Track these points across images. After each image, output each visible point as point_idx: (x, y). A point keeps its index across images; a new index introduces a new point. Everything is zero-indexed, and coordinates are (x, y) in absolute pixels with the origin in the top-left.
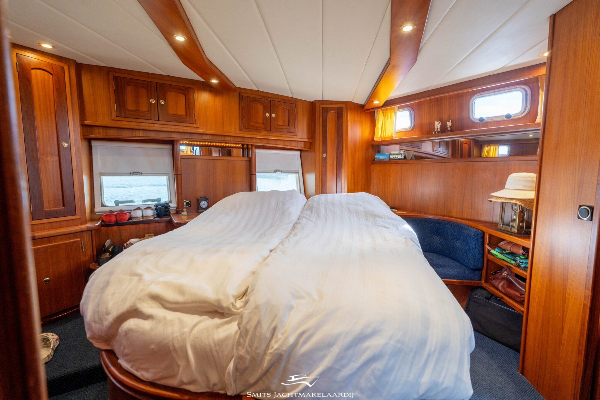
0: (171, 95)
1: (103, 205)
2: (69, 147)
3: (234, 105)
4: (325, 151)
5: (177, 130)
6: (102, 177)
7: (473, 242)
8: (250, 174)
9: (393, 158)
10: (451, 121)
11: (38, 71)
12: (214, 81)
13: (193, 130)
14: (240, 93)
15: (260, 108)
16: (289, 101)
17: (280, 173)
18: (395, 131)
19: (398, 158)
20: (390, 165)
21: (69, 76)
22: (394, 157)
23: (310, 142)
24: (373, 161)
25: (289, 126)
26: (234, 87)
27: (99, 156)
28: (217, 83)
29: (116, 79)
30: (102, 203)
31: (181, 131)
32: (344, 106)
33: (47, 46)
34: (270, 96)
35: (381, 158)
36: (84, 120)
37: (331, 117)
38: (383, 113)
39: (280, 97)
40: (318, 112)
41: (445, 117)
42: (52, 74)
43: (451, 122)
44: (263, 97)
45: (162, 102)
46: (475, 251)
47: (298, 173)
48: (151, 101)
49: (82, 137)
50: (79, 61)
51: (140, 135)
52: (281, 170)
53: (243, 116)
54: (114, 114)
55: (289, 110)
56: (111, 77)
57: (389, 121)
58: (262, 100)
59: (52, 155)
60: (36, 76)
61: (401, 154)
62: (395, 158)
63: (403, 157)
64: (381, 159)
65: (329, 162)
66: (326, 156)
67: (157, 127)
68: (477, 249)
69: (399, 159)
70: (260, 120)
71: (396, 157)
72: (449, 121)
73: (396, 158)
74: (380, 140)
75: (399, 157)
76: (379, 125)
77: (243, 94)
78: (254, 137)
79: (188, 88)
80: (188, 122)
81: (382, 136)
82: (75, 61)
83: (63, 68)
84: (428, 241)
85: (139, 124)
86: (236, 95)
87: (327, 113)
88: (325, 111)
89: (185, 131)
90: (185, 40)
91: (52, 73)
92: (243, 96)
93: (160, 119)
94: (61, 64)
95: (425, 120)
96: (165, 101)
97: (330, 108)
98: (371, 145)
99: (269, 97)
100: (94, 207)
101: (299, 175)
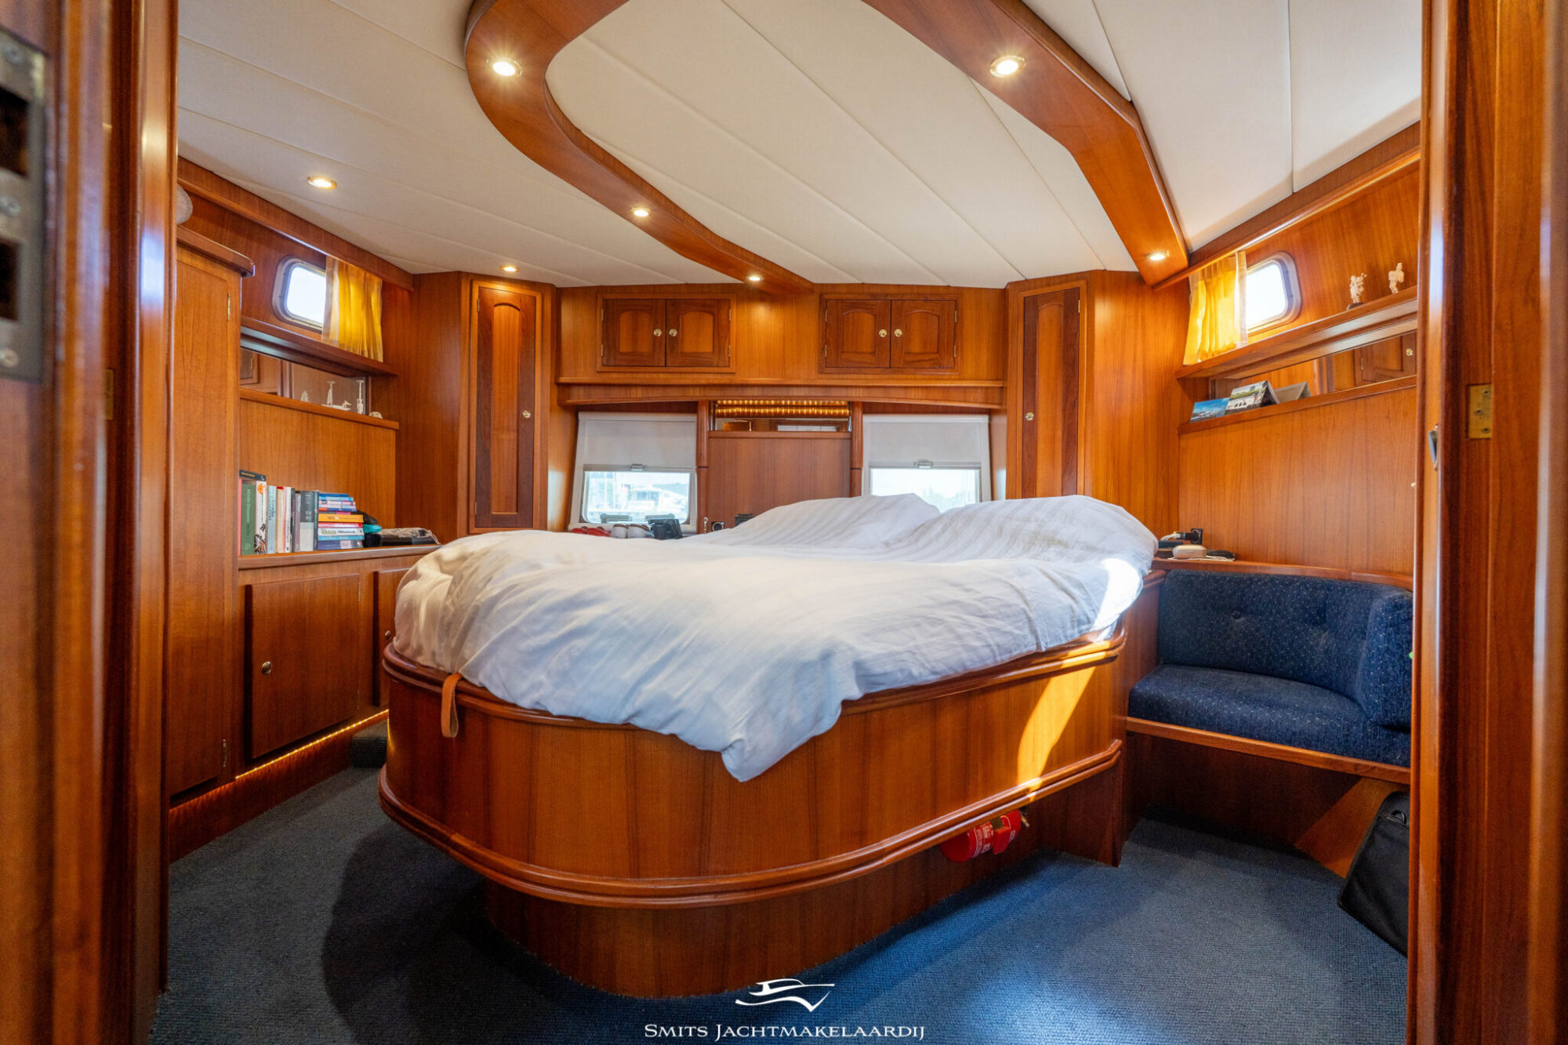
0: (690, 319)
1: (581, 520)
2: (532, 419)
3: (809, 323)
4: (1031, 404)
5: (695, 382)
6: (586, 473)
7: (1381, 633)
8: (852, 469)
9: (1233, 408)
10: (1400, 266)
11: (503, 307)
12: (755, 278)
13: (725, 379)
14: (821, 295)
15: (867, 319)
16: (938, 295)
17: (929, 467)
18: (1242, 329)
19: (1246, 406)
20: (1222, 429)
21: (542, 307)
22: (1236, 406)
23: (1002, 388)
24: (1187, 427)
25: (938, 352)
26: (808, 285)
27: (586, 438)
28: (761, 282)
29: (606, 304)
30: (581, 517)
31: (703, 382)
32: (1082, 284)
33: (510, 269)
34: (892, 291)
35: (1207, 412)
36: (560, 376)
37: (1049, 317)
38: (1207, 284)
39: (916, 291)
40: (1015, 309)
41: (1382, 258)
42: (519, 310)
44: (874, 296)
45: (673, 332)
47: (980, 468)
48: (655, 333)
49: (556, 402)
50: (558, 285)
51: (637, 395)
52: (934, 461)
53: (827, 342)
54: (599, 360)
55: (939, 317)
56: (600, 302)
57: (1222, 303)
58: (872, 302)
59: (508, 429)
60: (500, 314)
61: (1256, 393)
62: (1238, 407)
63: (1260, 402)
64: (1208, 416)
65: (1042, 432)
66: (1035, 418)
67: (662, 378)
68: (1394, 656)
69: (1249, 407)
70: (866, 345)
71: (1240, 405)
72: (1394, 269)
73: (1242, 407)
74: (1199, 361)
75: (1250, 401)
76: (1197, 321)
77: (827, 297)
78: (860, 385)
79: (718, 301)
80: (715, 363)
81: (1207, 350)
82: (552, 286)
83: (534, 299)
84: (1291, 645)
85: (635, 375)
86: (814, 299)
87: (1037, 311)
88: (1032, 305)
89: (711, 382)
90: (650, 215)
91: (519, 307)
92: (827, 300)
93: (669, 364)
94: (532, 293)
95: (1328, 281)
96: (678, 330)
97: (1043, 295)
98: (1178, 380)
99: (887, 295)
100: (569, 522)
101: (980, 472)
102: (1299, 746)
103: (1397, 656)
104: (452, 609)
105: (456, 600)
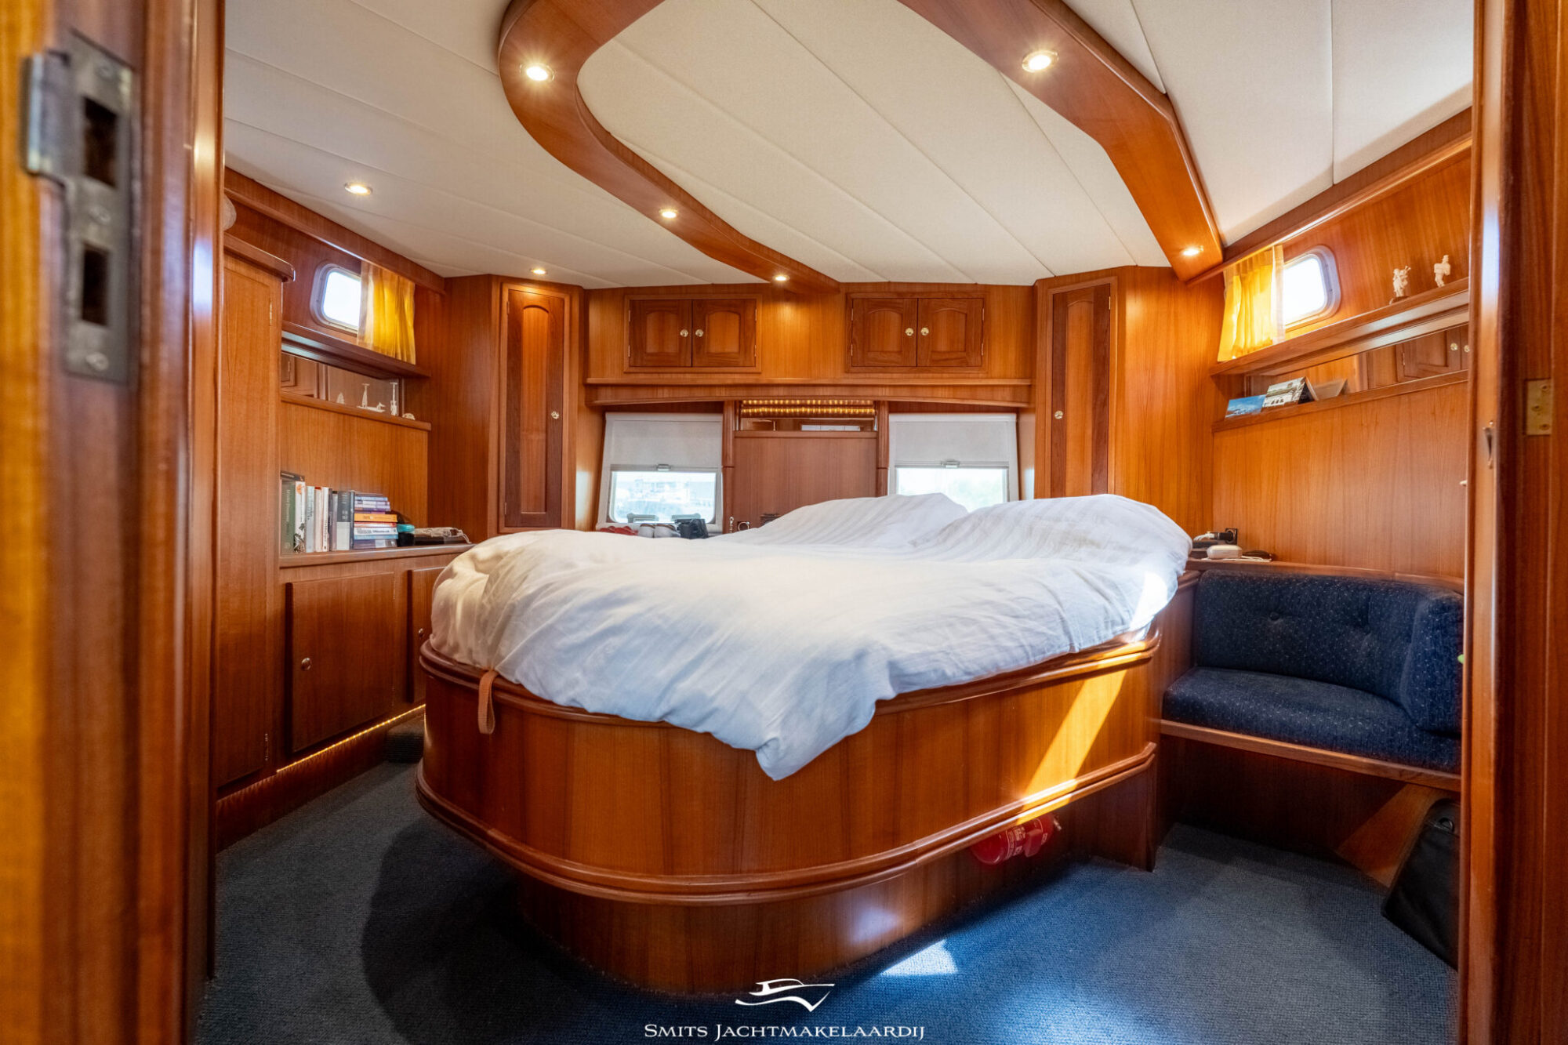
0: (716, 319)
1: (609, 520)
2: (560, 420)
3: (835, 322)
4: (1060, 402)
5: (721, 383)
6: (613, 473)
7: (1427, 636)
8: (878, 468)
9: (1270, 405)
10: (1446, 258)
11: (532, 309)
12: (781, 278)
13: (751, 379)
14: (847, 295)
15: (894, 317)
16: (965, 293)
17: (955, 466)
18: (1280, 325)
19: (1283, 403)
20: (1258, 427)
21: (570, 309)
22: (1273, 403)
23: (1030, 386)
24: (1223, 425)
25: (965, 351)
26: (833, 285)
27: (613, 439)
28: (786, 282)
29: (633, 305)
30: (608, 517)
31: (729, 382)
32: (1112, 280)
33: (539, 272)
34: (918, 289)
35: (1242, 410)
36: (587, 377)
37: (1078, 314)
38: (1242, 279)
39: (942, 289)
40: (1045, 306)
41: (1428, 251)
42: (547, 312)
43: (1451, 262)
44: (900, 295)
45: (699, 333)
46: (1433, 665)
47: (1007, 467)
48: (681, 334)
49: (583, 404)
50: (586, 286)
51: (663, 396)
52: (960, 460)
53: (853, 341)
54: (626, 361)
55: (966, 314)
56: (627, 302)
57: (1258, 299)
58: (898, 301)
59: (537, 430)
60: (530, 316)
61: (1294, 390)
62: (1275, 405)
63: (1298, 399)
64: (1243, 413)
65: (1072, 430)
66: (1064, 416)
67: (688, 378)
69: (1287, 404)
70: (892, 345)
71: (1277, 402)
72: (1440, 262)
73: (1279, 404)
74: (1234, 358)
75: (1287, 398)
76: (1232, 316)
77: (853, 296)
78: (888, 383)
79: (744, 301)
80: (741, 364)
81: (1242, 346)
82: (581, 287)
83: (563, 301)
84: (1331, 647)
85: (661, 376)
86: (840, 298)
87: (1066, 308)
88: (1061, 302)
89: (737, 382)
90: (678, 216)
91: (548, 309)
92: (853, 300)
93: (695, 364)
94: (561, 295)
95: (1370, 274)
96: (704, 330)
97: (1073, 292)
98: (1212, 376)
99: (914, 293)
100: (597, 522)
101: (1008, 472)
102: (1341, 751)
103: (1445, 659)
104: (488, 607)
105: (492, 598)
